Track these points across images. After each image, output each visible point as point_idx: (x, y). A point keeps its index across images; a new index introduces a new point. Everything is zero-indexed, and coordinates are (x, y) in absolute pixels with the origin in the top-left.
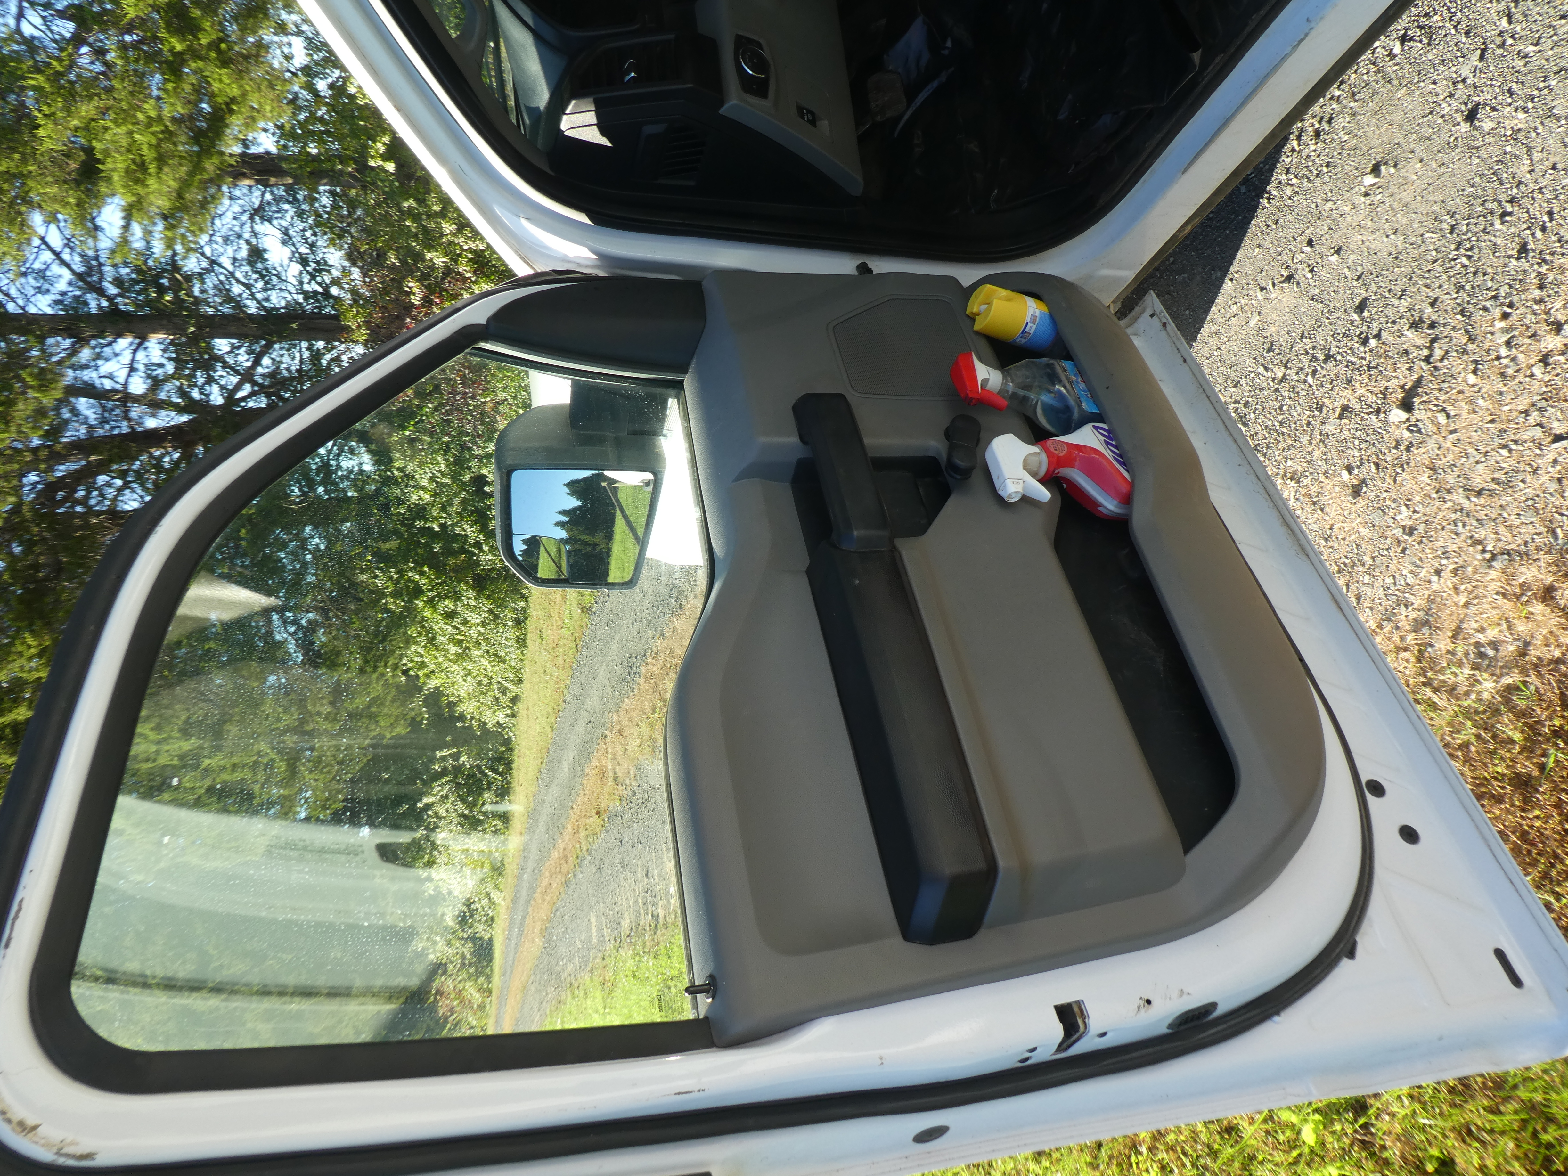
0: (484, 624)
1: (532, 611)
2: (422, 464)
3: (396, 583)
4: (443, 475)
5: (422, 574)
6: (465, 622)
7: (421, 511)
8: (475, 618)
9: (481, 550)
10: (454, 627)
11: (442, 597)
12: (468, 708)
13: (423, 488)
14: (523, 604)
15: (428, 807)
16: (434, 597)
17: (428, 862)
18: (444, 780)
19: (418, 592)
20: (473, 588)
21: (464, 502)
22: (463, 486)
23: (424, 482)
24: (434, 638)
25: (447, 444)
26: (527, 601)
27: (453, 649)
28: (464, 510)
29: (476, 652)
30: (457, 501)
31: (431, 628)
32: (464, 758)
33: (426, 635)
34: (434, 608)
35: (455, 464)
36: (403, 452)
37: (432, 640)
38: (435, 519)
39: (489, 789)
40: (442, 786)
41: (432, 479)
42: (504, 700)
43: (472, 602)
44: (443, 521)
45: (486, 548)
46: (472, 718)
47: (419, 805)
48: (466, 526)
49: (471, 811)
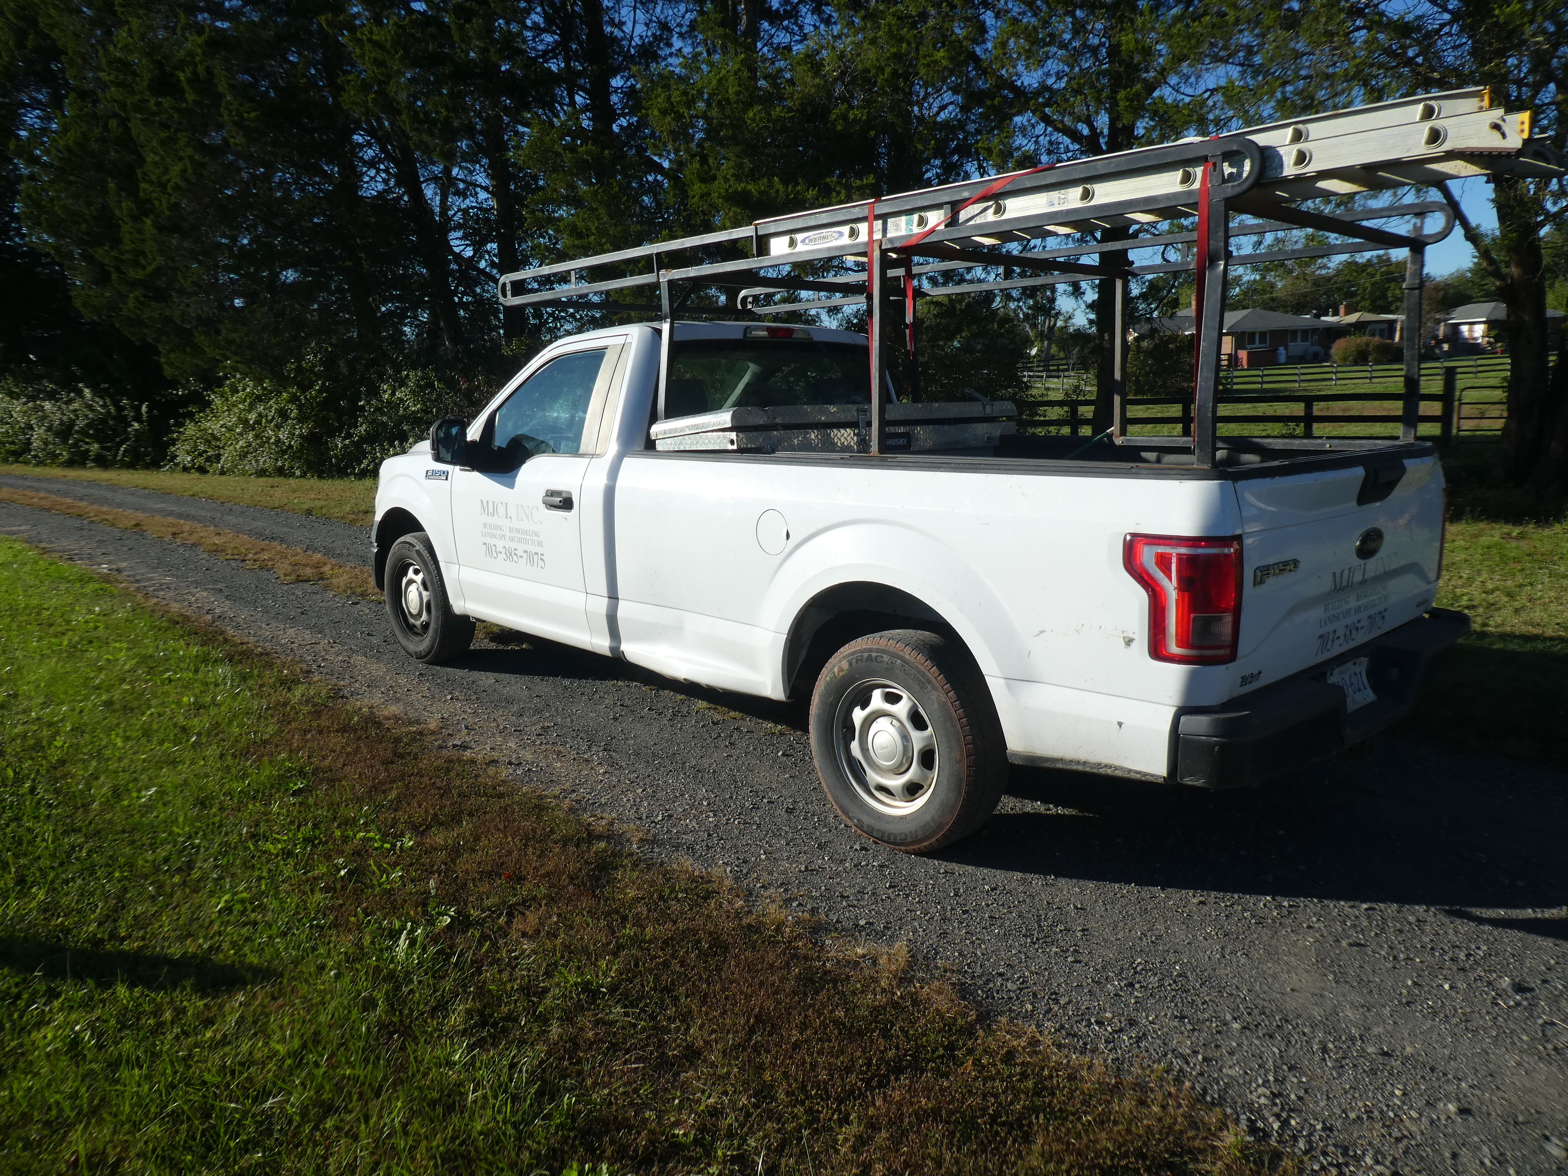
0: (278, 441)
1: (292, 481)
2: (412, 392)
3: (311, 370)
4: (405, 409)
5: (320, 391)
6: (278, 427)
7: (374, 392)
8: (283, 435)
9: (344, 439)
10: (273, 418)
11: (300, 407)
12: (190, 429)
13: (393, 394)
14: (298, 473)
15: (80, 393)
16: (300, 400)
17: (13, 392)
18: (112, 409)
19: (304, 388)
20: (311, 433)
21: (385, 424)
22: (398, 424)
23: (398, 394)
24: (261, 401)
25: (431, 412)
26: (301, 476)
27: (252, 417)
28: (378, 425)
29: (250, 436)
30: (385, 419)
31: (270, 399)
32: (136, 425)
33: (264, 395)
34: (291, 401)
35: (416, 418)
36: (422, 378)
37: (259, 399)
38: (368, 403)
39: (102, 448)
40: (104, 406)
41: (401, 400)
42: (201, 461)
43: (297, 432)
44: (367, 408)
45: (347, 442)
46: (180, 432)
47: (80, 385)
48: (364, 426)
49: (77, 432)
